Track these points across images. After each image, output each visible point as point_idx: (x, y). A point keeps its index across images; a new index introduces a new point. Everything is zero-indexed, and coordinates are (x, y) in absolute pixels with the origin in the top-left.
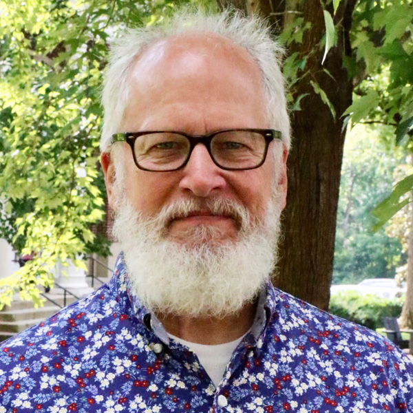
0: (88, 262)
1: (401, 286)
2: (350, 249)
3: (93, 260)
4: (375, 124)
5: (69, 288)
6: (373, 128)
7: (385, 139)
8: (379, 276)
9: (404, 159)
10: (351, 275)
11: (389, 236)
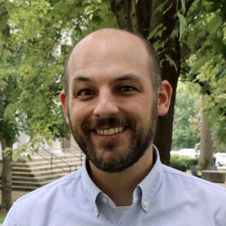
0: (62, 141)
1: (197, 152)
2: (175, 136)
3: (64, 141)
4: (186, 82)
5: (54, 153)
6: (184, 83)
7: (189, 88)
8: (187, 148)
9: (198, 97)
10: (176, 147)
11: (192, 130)
